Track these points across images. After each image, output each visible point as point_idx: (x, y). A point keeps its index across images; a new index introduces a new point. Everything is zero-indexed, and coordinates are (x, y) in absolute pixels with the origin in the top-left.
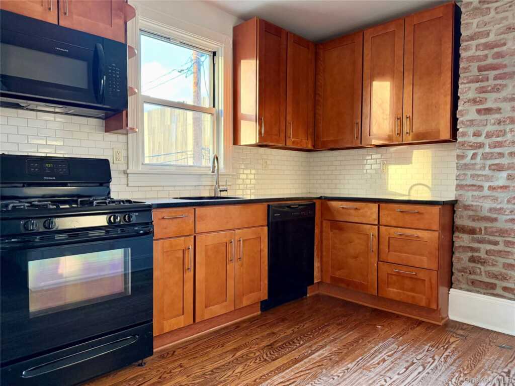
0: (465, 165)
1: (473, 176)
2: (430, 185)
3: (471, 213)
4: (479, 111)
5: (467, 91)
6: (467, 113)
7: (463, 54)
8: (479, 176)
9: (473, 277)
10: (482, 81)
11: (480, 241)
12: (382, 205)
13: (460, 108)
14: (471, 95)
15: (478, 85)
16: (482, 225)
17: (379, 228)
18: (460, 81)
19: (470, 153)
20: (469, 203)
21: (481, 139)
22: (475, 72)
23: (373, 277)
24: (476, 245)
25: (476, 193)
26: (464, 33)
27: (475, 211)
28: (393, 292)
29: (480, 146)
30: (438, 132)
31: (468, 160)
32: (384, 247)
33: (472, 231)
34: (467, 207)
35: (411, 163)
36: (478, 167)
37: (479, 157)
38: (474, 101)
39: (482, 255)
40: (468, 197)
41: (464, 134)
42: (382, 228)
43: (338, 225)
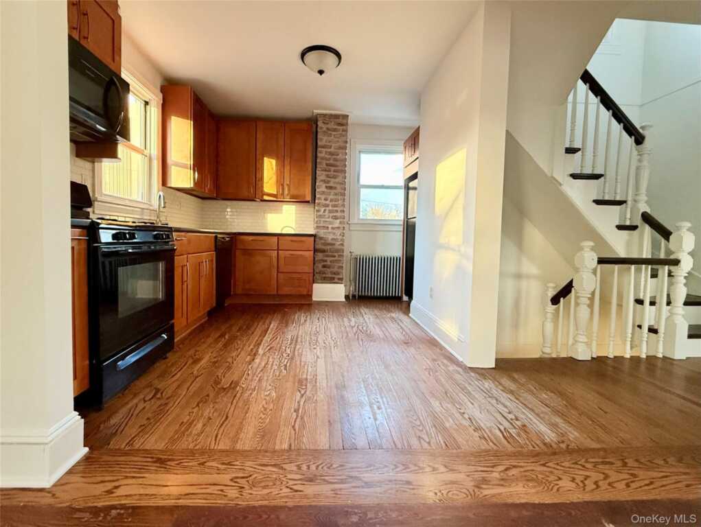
0: (320, 215)
1: (324, 221)
2: (294, 227)
3: (323, 241)
4: (326, 187)
5: (321, 176)
6: (321, 187)
7: (319, 155)
8: (326, 221)
9: (324, 275)
10: (328, 171)
11: (327, 256)
12: (280, 238)
13: (317, 184)
14: (323, 177)
15: (327, 173)
16: (329, 247)
17: (278, 253)
18: (317, 169)
19: (322, 210)
20: (322, 236)
21: (328, 202)
22: (324, 166)
23: (274, 282)
24: (326, 258)
25: (325, 231)
26: (319, 143)
27: (325, 240)
28: (286, 290)
29: (328, 206)
30: (305, 196)
31: (321, 213)
32: (282, 262)
33: (323, 251)
34: (321, 238)
35: (282, 213)
36: (327, 216)
37: (327, 212)
38: (324, 181)
39: (329, 263)
40: (322, 233)
41: (319, 199)
42: (280, 252)
43: (248, 253)
